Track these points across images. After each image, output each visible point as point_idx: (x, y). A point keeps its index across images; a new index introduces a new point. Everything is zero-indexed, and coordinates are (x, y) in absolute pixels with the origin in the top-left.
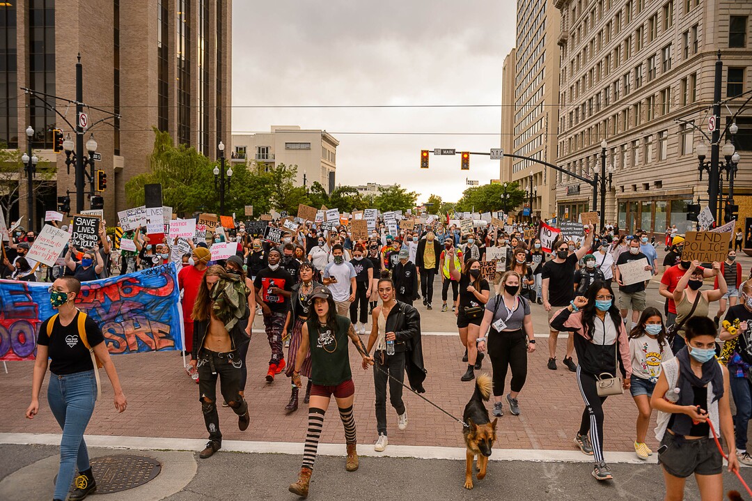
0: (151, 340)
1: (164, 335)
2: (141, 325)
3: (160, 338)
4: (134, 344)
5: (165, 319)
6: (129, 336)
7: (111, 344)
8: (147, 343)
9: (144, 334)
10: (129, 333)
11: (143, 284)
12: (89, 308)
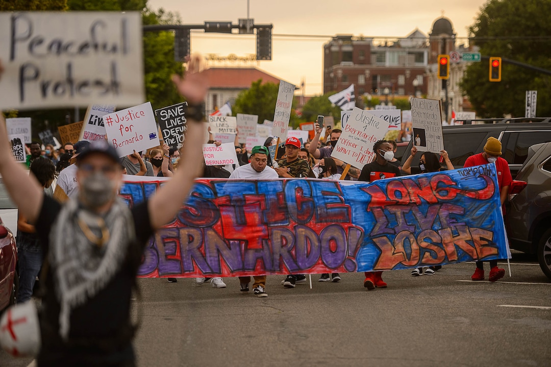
0: (472, 248)
1: (487, 243)
2: (460, 233)
3: (482, 245)
4: (452, 254)
5: (485, 224)
6: (447, 245)
7: (427, 254)
8: (468, 252)
9: (464, 242)
10: (446, 242)
11: (459, 186)
12: (405, 211)
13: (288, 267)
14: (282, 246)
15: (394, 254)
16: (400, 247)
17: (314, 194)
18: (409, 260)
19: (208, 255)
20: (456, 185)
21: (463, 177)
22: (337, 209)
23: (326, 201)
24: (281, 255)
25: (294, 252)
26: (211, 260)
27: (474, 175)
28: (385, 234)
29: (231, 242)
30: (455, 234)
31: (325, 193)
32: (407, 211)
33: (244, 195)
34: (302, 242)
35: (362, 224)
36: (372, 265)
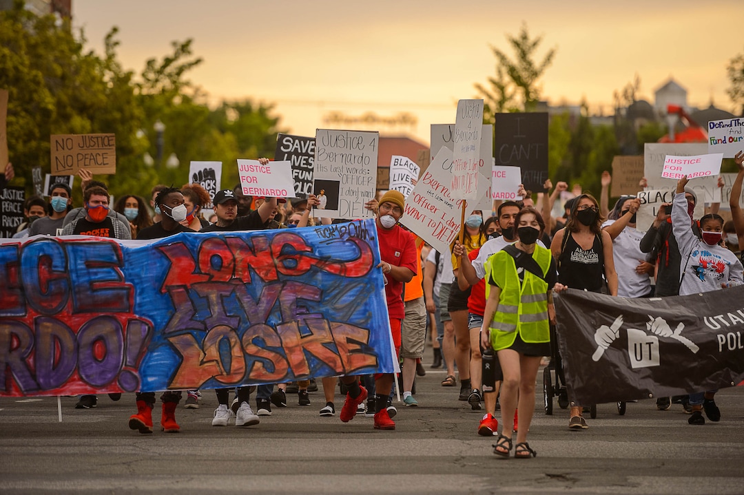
0: (334, 355)
1: (358, 347)
2: (314, 330)
3: (350, 351)
4: (301, 364)
5: (356, 317)
6: (291, 350)
7: (258, 365)
8: (327, 362)
9: (321, 346)
10: (290, 345)
11: (317, 254)
12: (224, 293)
13: (20, 384)
14: (11, 350)
15: (202, 363)
16: (213, 351)
17: (71, 266)
18: (229, 373)
20: (312, 251)
21: (323, 239)
22: (111, 291)
23: (93, 277)
24: (8, 365)
25: (31, 361)
27: (341, 236)
28: (189, 331)
30: (305, 331)
31: (90, 264)
32: (228, 294)
34: (46, 344)
35: (151, 314)
36: (167, 381)
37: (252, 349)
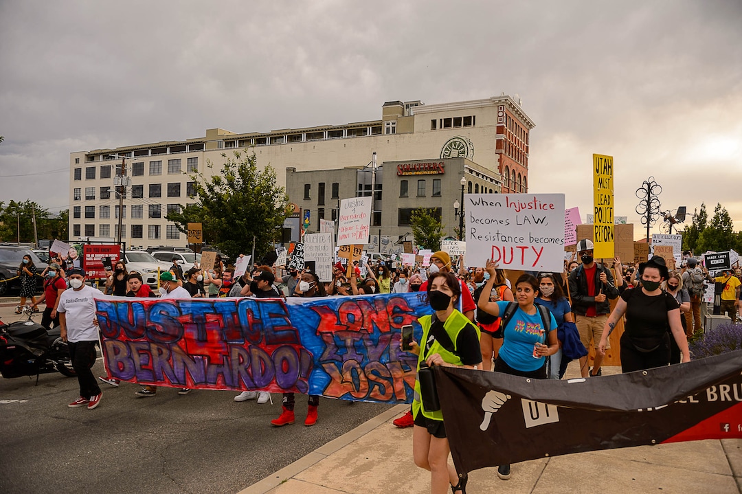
2: (412, 368)
4: (401, 392)
6: (397, 380)
7: (376, 388)
10: (397, 376)
11: (416, 313)
12: (355, 339)
13: (246, 384)
14: (240, 364)
15: (342, 382)
16: (348, 376)
17: (263, 316)
18: (358, 391)
19: (175, 367)
20: (413, 311)
21: (421, 303)
22: (285, 332)
23: (274, 323)
24: (239, 372)
25: (250, 370)
26: (178, 372)
28: (332, 360)
29: (195, 357)
30: (406, 368)
31: (271, 315)
32: (358, 339)
33: (205, 313)
34: (256, 360)
35: (311, 348)
36: (322, 389)
37: (372, 377)
